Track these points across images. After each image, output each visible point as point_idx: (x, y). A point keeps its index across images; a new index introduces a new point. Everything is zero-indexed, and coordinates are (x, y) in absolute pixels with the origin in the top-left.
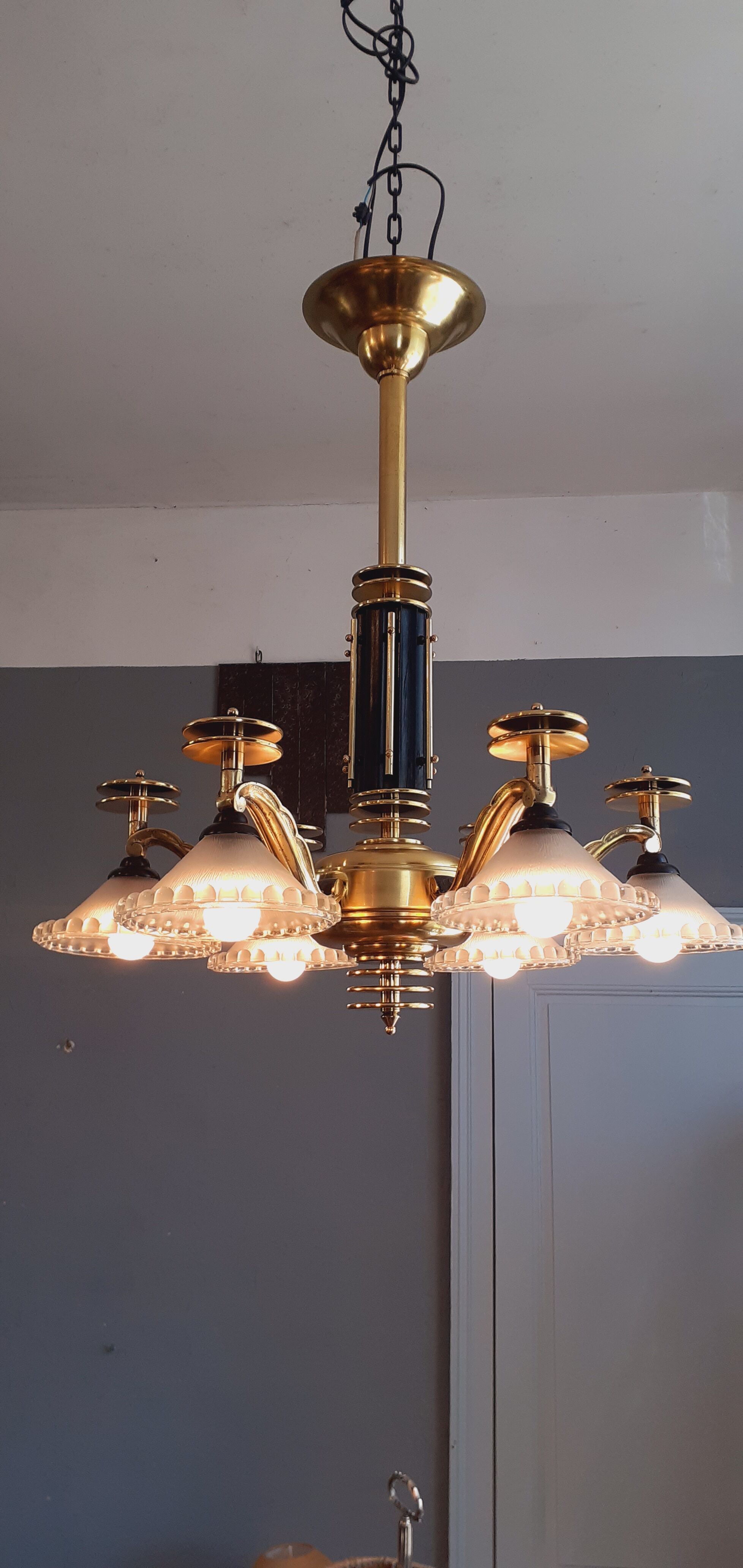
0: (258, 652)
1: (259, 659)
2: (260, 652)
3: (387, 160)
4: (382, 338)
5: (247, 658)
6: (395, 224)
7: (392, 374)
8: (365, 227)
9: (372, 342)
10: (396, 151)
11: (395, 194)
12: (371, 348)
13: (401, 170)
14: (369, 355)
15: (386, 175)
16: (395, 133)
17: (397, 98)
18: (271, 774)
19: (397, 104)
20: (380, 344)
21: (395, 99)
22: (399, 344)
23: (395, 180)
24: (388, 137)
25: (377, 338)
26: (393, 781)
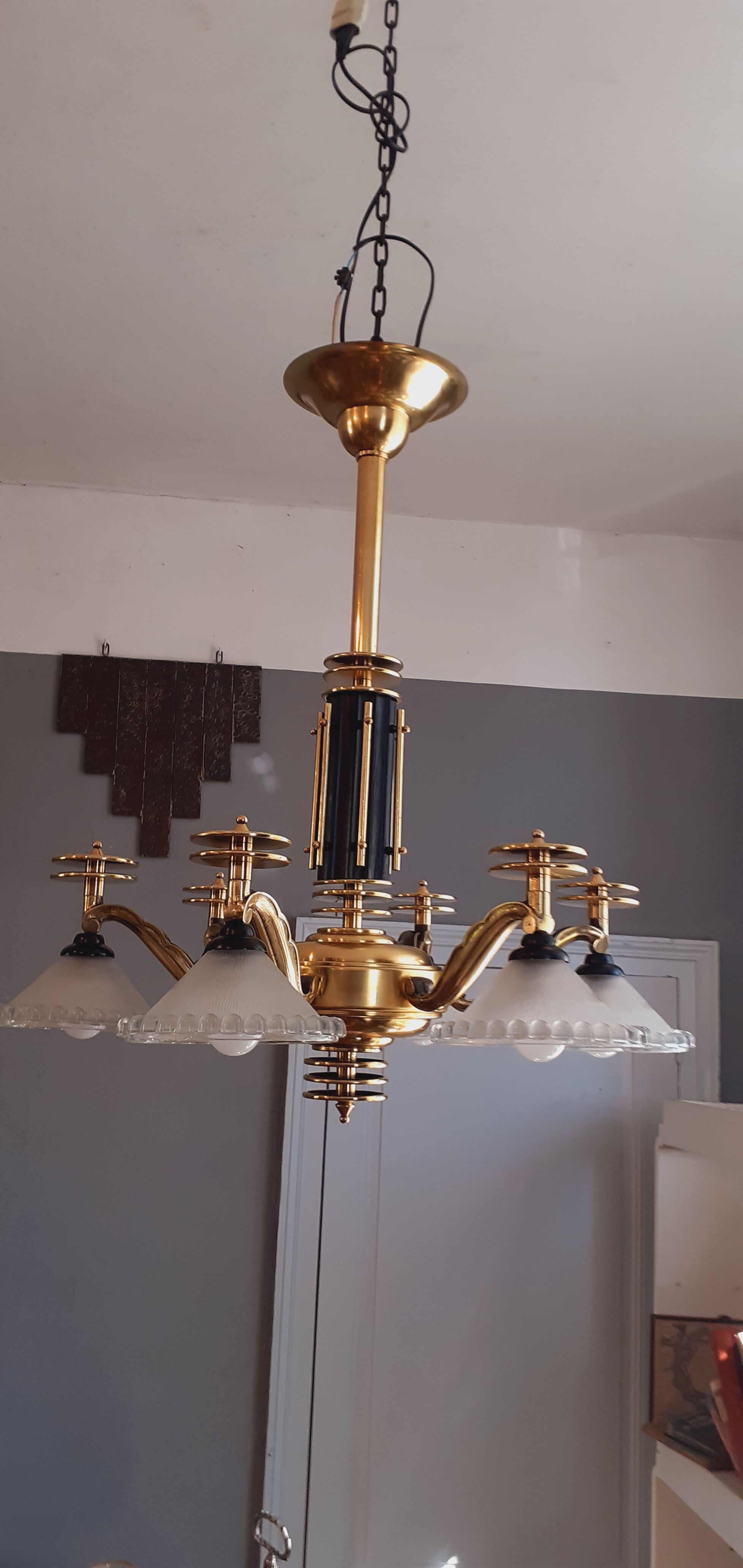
0: (105, 645)
1: (106, 652)
2: (107, 644)
3: (373, 228)
4: (366, 416)
5: (93, 650)
6: (379, 296)
7: (373, 455)
8: (345, 291)
9: (355, 418)
10: (383, 219)
11: (381, 265)
12: (354, 426)
13: (388, 241)
14: (350, 431)
15: (373, 243)
16: (383, 200)
17: (387, 165)
18: (114, 773)
19: (386, 171)
20: (363, 423)
21: (385, 165)
22: (382, 426)
23: (381, 250)
24: (376, 202)
25: (361, 415)
26: (362, 873)
